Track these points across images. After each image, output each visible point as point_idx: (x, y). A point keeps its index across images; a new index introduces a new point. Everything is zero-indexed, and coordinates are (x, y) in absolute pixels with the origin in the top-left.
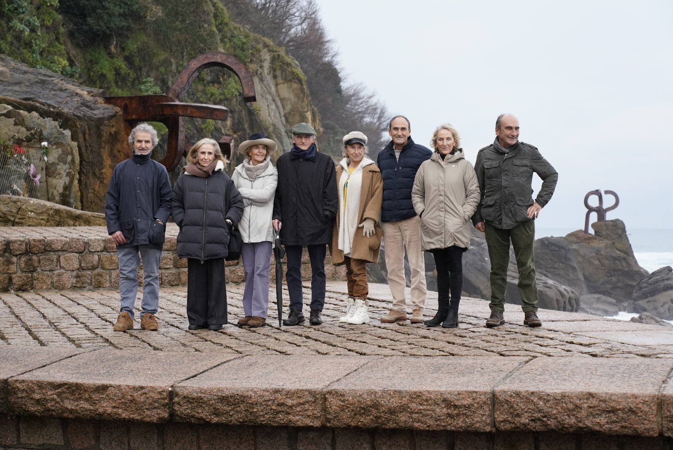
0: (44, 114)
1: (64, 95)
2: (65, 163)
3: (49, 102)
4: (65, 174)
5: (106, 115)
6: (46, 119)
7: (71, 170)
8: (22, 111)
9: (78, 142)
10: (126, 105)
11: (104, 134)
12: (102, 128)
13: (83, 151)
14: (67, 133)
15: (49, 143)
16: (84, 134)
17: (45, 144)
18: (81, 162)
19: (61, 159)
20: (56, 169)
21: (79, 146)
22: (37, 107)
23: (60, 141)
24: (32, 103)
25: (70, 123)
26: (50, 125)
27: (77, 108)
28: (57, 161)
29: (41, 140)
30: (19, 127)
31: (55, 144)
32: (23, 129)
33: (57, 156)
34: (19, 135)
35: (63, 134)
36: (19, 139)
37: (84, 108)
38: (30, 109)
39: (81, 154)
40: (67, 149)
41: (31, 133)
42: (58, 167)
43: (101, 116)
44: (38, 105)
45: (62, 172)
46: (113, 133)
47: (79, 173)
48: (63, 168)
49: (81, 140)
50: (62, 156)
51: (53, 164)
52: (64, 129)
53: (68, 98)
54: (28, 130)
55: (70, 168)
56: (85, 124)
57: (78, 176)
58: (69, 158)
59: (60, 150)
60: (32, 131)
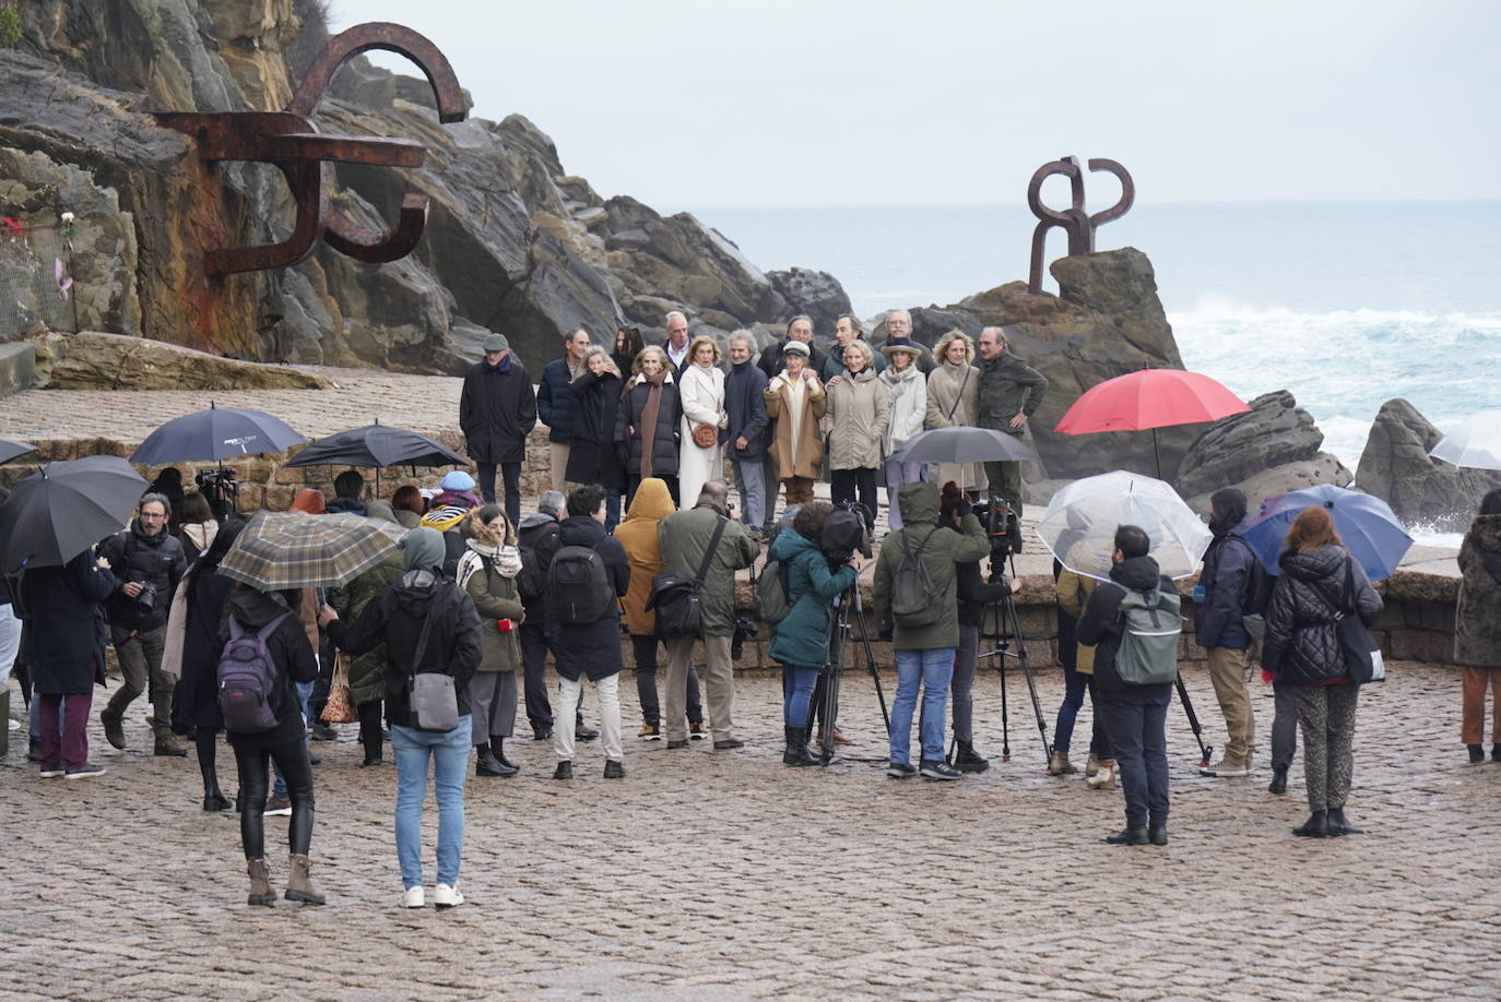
0: (60, 156)
1: (79, 110)
2: (111, 254)
3: (61, 129)
4: (112, 275)
5: (172, 154)
6: (65, 166)
7: (125, 269)
8: (12, 150)
9: (133, 211)
10: (203, 131)
11: (173, 193)
12: (167, 180)
13: (144, 228)
14: (111, 193)
15: (76, 213)
16: (141, 195)
17: (68, 216)
18: (140, 251)
19: (104, 247)
20: (92, 265)
21: (135, 221)
22: (44, 141)
23: (97, 210)
24: (31, 132)
25: (115, 174)
26: (75, 179)
27: (115, 142)
28: (93, 250)
29: (59, 209)
30: (11, 182)
31: (88, 216)
32: (21, 187)
33: (93, 240)
34: (12, 197)
35: (103, 196)
36: (12, 206)
37: (126, 140)
38: (30, 145)
39: (139, 236)
40: (115, 228)
41: (39, 195)
42: (96, 261)
43: (163, 156)
44: (44, 136)
45: (106, 271)
46: (185, 188)
47: (137, 273)
48: (106, 265)
49: (138, 207)
50: (106, 240)
51: (86, 255)
52: (105, 187)
53: (90, 118)
54: (30, 189)
55: (123, 265)
56: (140, 175)
57: (135, 279)
58: (120, 245)
59: (99, 229)
60: (40, 191)
